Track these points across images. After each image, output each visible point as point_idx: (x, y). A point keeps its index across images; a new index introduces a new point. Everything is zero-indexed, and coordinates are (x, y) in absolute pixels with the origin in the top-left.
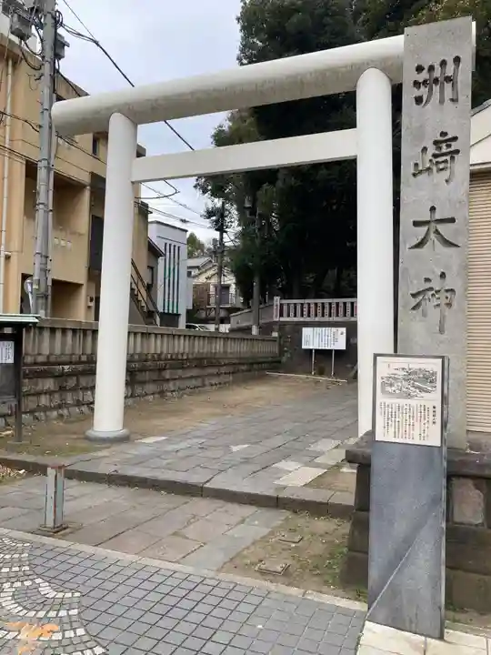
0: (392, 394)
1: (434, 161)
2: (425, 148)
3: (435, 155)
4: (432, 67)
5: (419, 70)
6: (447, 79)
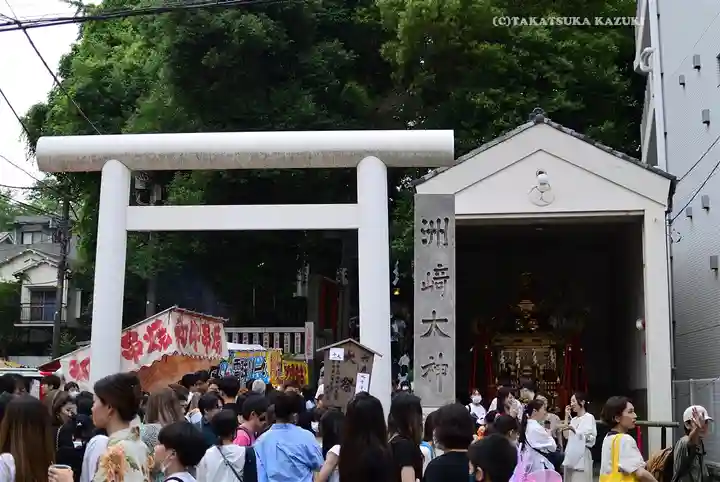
1: (435, 282)
2: (429, 273)
3: (435, 278)
4: (432, 222)
5: (424, 222)
6: (441, 231)
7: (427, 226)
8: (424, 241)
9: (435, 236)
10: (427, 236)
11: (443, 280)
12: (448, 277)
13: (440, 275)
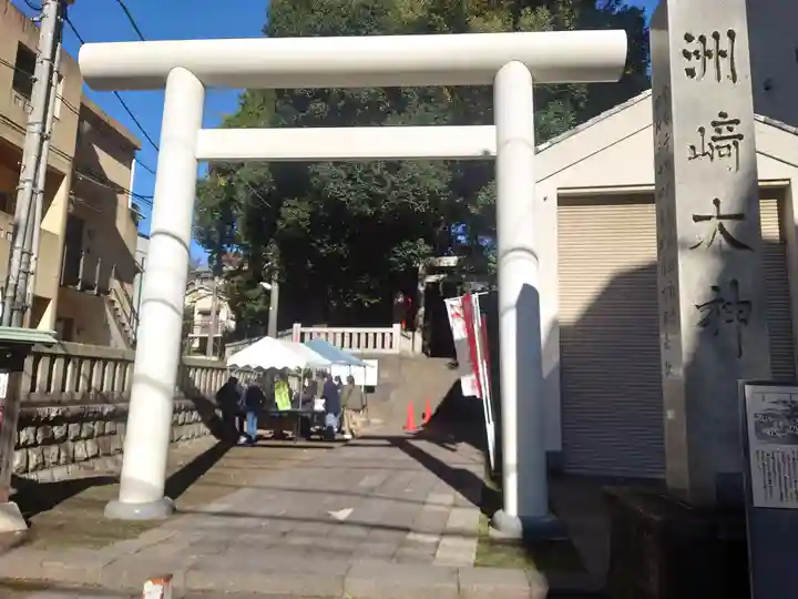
0: (773, 439)
1: (714, 144)
2: (702, 130)
3: (714, 139)
4: (702, 39)
5: (689, 38)
6: (723, 54)
7: (695, 46)
8: (690, 72)
9: (711, 63)
10: (695, 63)
11: (730, 142)
12: (740, 137)
13: (725, 133)
